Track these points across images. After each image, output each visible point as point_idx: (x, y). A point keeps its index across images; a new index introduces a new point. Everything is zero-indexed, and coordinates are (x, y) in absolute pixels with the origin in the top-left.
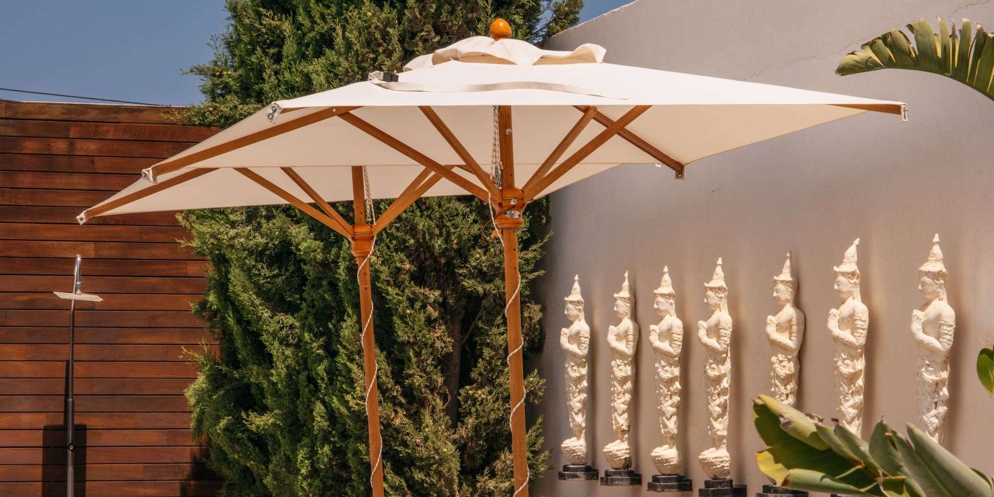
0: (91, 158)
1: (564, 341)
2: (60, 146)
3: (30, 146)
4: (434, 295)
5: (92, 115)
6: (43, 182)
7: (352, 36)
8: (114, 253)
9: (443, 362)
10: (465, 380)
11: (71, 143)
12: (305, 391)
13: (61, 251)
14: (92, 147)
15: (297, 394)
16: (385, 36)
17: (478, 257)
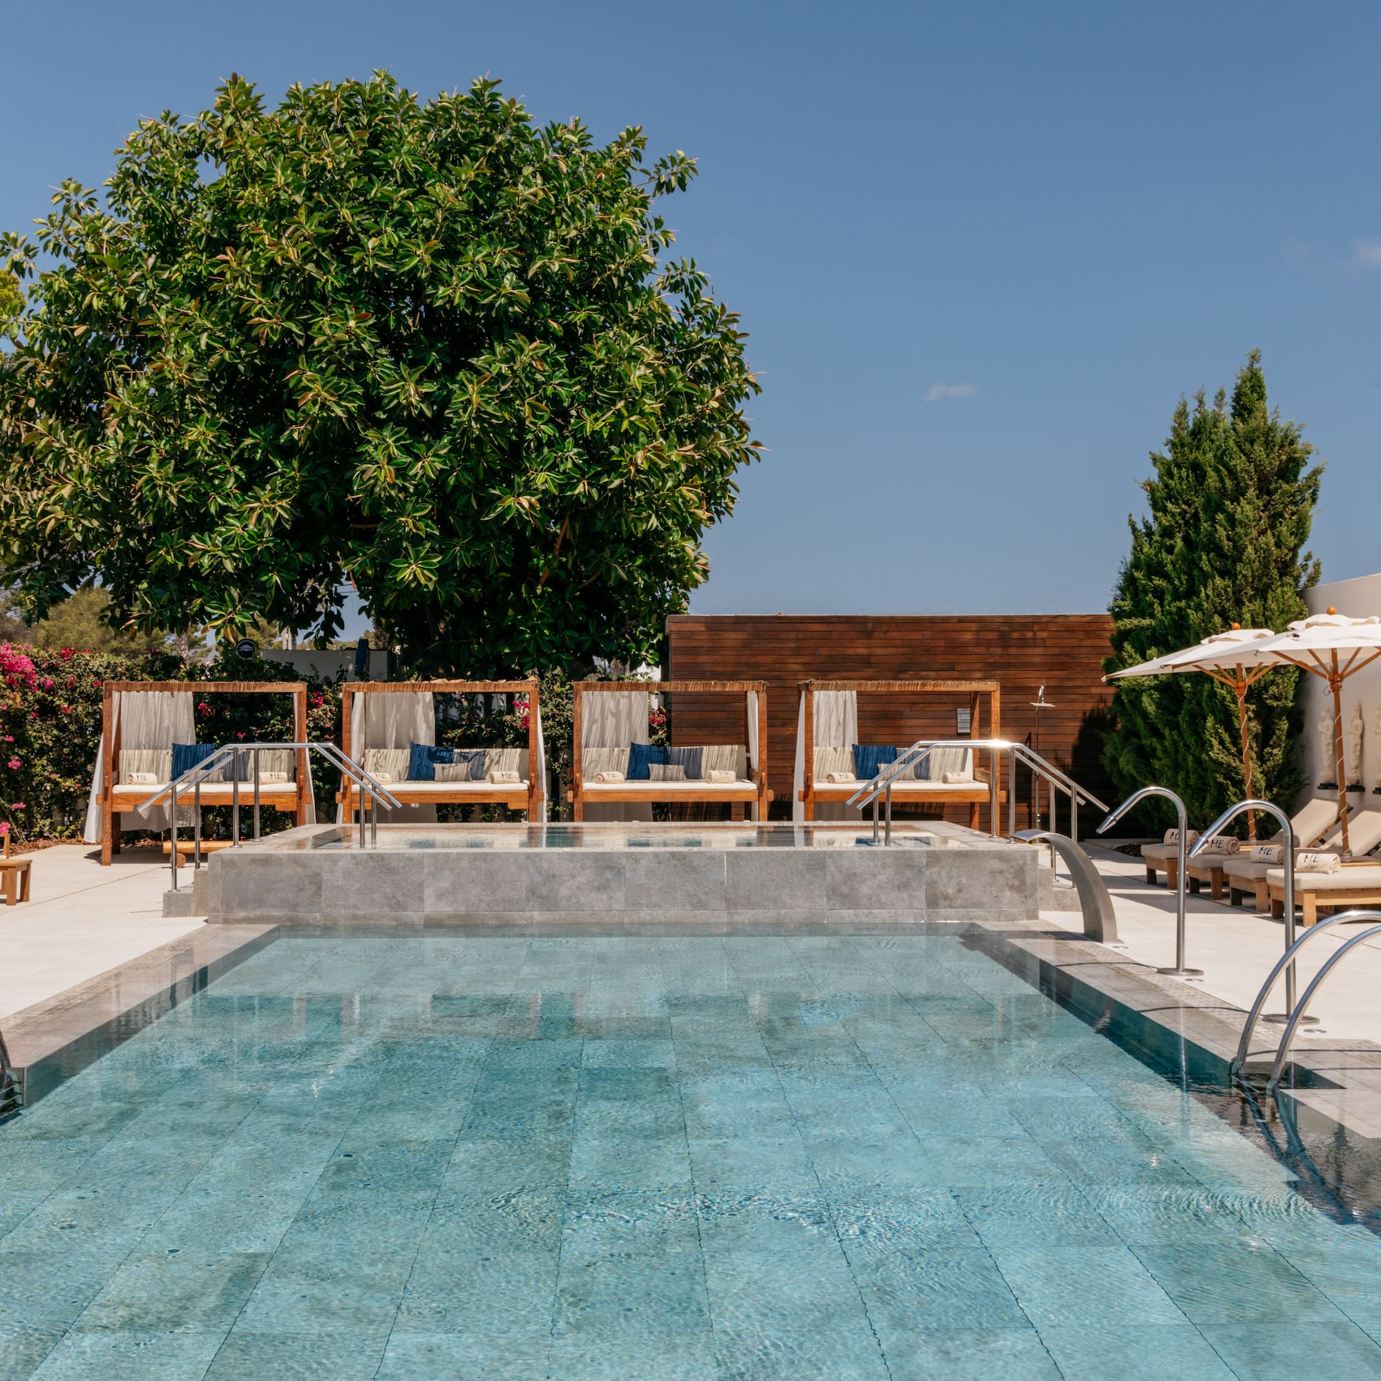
0: (1044, 640)
1: (1320, 728)
2: (1030, 635)
3: (1015, 635)
4: (1253, 707)
5: (1044, 620)
6: (1022, 651)
7: (1210, 593)
8: (1056, 684)
9: (1256, 737)
10: (1267, 745)
11: (1035, 633)
12: (1182, 750)
13: (1031, 683)
14: (1045, 634)
15: (1177, 751)
16: (1226, 592)
17: (1273, 690)
